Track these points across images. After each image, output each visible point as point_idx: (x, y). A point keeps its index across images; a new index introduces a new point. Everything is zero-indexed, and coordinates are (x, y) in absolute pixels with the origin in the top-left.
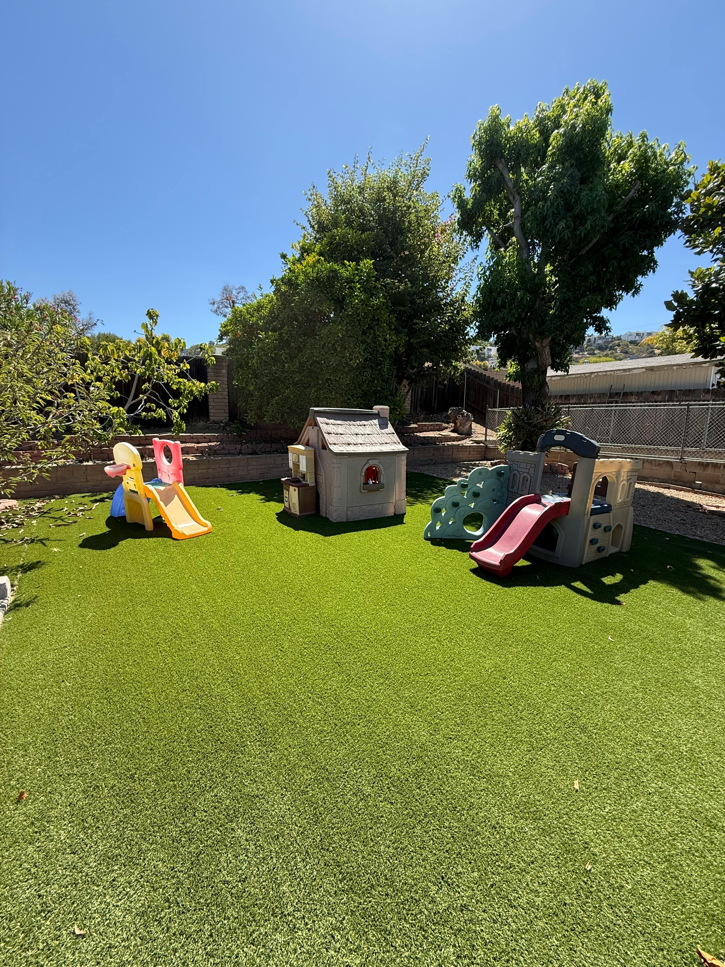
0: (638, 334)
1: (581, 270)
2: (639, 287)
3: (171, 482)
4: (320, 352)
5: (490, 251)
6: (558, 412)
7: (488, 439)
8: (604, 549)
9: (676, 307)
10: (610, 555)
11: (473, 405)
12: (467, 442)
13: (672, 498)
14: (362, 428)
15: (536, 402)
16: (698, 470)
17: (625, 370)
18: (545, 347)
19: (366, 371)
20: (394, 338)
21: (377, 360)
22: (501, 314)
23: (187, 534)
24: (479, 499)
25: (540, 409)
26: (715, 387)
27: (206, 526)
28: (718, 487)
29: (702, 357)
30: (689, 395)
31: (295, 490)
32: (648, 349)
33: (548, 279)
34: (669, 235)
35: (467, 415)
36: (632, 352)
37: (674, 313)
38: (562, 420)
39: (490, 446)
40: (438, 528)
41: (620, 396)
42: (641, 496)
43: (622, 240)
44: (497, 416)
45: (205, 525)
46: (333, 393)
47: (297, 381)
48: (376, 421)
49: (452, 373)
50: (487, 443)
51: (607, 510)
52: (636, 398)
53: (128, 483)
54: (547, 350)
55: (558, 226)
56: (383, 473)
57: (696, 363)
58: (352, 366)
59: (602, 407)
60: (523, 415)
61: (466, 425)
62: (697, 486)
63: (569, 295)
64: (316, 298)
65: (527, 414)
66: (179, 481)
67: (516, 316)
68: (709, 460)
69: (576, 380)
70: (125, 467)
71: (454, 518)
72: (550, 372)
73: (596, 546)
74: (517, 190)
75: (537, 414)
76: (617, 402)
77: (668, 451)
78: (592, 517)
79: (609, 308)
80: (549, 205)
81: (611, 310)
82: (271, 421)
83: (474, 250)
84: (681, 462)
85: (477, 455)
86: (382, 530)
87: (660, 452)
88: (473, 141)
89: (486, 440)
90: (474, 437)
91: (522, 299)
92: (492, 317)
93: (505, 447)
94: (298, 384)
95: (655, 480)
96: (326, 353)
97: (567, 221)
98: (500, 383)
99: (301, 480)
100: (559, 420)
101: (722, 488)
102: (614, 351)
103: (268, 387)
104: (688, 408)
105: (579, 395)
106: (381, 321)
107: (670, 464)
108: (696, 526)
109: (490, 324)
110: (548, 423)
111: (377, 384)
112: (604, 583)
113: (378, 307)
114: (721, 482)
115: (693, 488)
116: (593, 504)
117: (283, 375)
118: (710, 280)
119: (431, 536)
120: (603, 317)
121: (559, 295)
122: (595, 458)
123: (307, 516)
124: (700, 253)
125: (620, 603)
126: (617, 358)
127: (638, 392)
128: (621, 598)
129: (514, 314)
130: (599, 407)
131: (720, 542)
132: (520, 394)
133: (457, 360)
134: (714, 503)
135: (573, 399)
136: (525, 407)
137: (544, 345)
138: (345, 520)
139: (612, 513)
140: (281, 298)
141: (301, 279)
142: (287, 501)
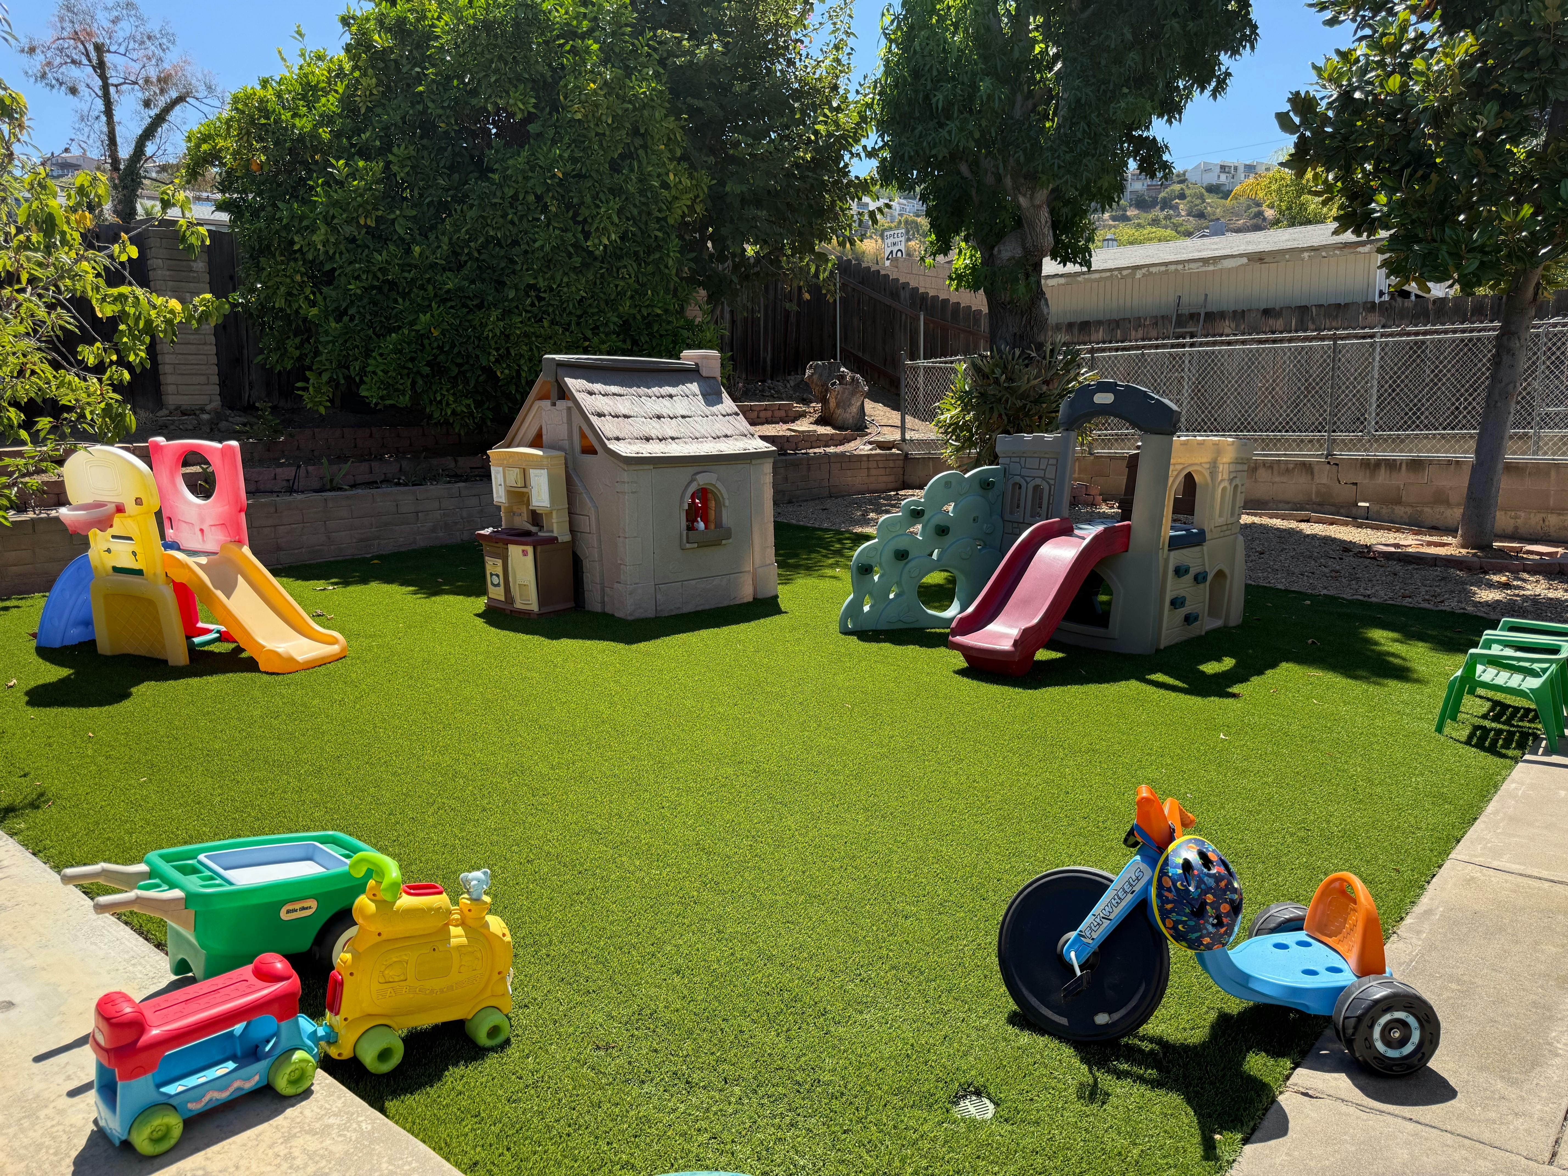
0: (1223, 168)
1: (1108, 37)
2: (1225, 79)
3: (211, 546)
4: (504, 216)
6: (1073, 363)
7: (908, 437)
8: (1196, 619)
9: (1299, 126)
10: (1207, 633)
11: (860, 355)
12: (860, 447)
13: (1314, 537)
14: (666, 402)
15: (1021, 337)
16: (1362, 478)
17: (1205, 261)
18: (1040, 207)
19: (625, 266)
21: (649, 236)
22: (944, 133)
23: (300, 658)
24: (949, 539)
25: (1034, 354)
26: (1386, 298)
27: (334, 641)
28: (1400, 511)
29: (1353, 232)
30: (1337, 316)
31: (525, 553)
32: (1249, 207)
33: (1037, 50)
35: (853, 378)
36: (1214, 213)
37: (1294, 138)
38: (1081, 379)
39: (914, 452)
40: (866, 608)
41: (1198, 321)
42: (1256, 535)
44: (921, 380)
45: (332, 639)
46: (546, 323)
47: (448, 291)
48: (694, 387)
49: (813, 270)
50: (906, 447)
51: (1196, 539)
52: (1233, 324)
53: (109, 551)
54: (1044, 215)
56: (727, 503)
57: (1346, 245)
58: (592, 252)
59: (1164, 346)
60: (998, 371)
61: (850, 405)
62: (1363, 513)
63: (1087, 94)
64: (487, 76)
65: (1005, 367)
66: (240, 542)
67: (977, 135)
68: (1381, 455)
69: (1102, 284)
70: (112, 508)
71: (899, 584)
72: (1050, 266)
73: (1182, 612)
75: (1027, 366)
76: (1193, 335)
77: (1302, 441)
78: (1172, 553)
79: (1166, 117)
81: (1169, 121)
82: (382, 398)
84: (1329, 463)
85: (885, 478)
86: (743, 626)
87: (1290, 444)
89: (903, 440)
90: (873, 433)
91: (989, 98)
92: (920, 136)
93: (958, 449)
94: (450, 300)
95: (1280, 505)
96: (521, 219)
98: (924, 297)
99: (534, 529)
100: (1075, 379)
101: (1406, 513)
102: (1171, 212)
103: (364, 308)
104: (1335, 344)
105: (1110, 322)
106: (652, 137)
107: (1306, 467)
108: (1358, 580)
109: (917, 152)
110: (1051, 387)
111: (652, 300)
112: (1203, 672)
113: (647, 104)
114: (1404, 499)
115: (1355, 518)
116: (1172, 528)
117: (406, 275)
118: (1350, 85)
119: (854, 625)
120: (1154, 138)
121: (1064, 90)
122: (1173, 434)
123: (557, 613)
124: (1333, 22)
125: (1234, 696)
126: (1181, 229)
127: (1235, 312)
128: (1235, 689)
129: (971, 133)
130: (1157, 347)
131: (1399, 601)
132: (984, 325)
133: (824, 237)
134: (1392, 541)
135: (1098, 332)
136: (999, 351)
137: (1037, 202)
138: (651, 614)
139: (1206, 547)
140: (373, 67)
141: (443, 23)
142: (498, 585)
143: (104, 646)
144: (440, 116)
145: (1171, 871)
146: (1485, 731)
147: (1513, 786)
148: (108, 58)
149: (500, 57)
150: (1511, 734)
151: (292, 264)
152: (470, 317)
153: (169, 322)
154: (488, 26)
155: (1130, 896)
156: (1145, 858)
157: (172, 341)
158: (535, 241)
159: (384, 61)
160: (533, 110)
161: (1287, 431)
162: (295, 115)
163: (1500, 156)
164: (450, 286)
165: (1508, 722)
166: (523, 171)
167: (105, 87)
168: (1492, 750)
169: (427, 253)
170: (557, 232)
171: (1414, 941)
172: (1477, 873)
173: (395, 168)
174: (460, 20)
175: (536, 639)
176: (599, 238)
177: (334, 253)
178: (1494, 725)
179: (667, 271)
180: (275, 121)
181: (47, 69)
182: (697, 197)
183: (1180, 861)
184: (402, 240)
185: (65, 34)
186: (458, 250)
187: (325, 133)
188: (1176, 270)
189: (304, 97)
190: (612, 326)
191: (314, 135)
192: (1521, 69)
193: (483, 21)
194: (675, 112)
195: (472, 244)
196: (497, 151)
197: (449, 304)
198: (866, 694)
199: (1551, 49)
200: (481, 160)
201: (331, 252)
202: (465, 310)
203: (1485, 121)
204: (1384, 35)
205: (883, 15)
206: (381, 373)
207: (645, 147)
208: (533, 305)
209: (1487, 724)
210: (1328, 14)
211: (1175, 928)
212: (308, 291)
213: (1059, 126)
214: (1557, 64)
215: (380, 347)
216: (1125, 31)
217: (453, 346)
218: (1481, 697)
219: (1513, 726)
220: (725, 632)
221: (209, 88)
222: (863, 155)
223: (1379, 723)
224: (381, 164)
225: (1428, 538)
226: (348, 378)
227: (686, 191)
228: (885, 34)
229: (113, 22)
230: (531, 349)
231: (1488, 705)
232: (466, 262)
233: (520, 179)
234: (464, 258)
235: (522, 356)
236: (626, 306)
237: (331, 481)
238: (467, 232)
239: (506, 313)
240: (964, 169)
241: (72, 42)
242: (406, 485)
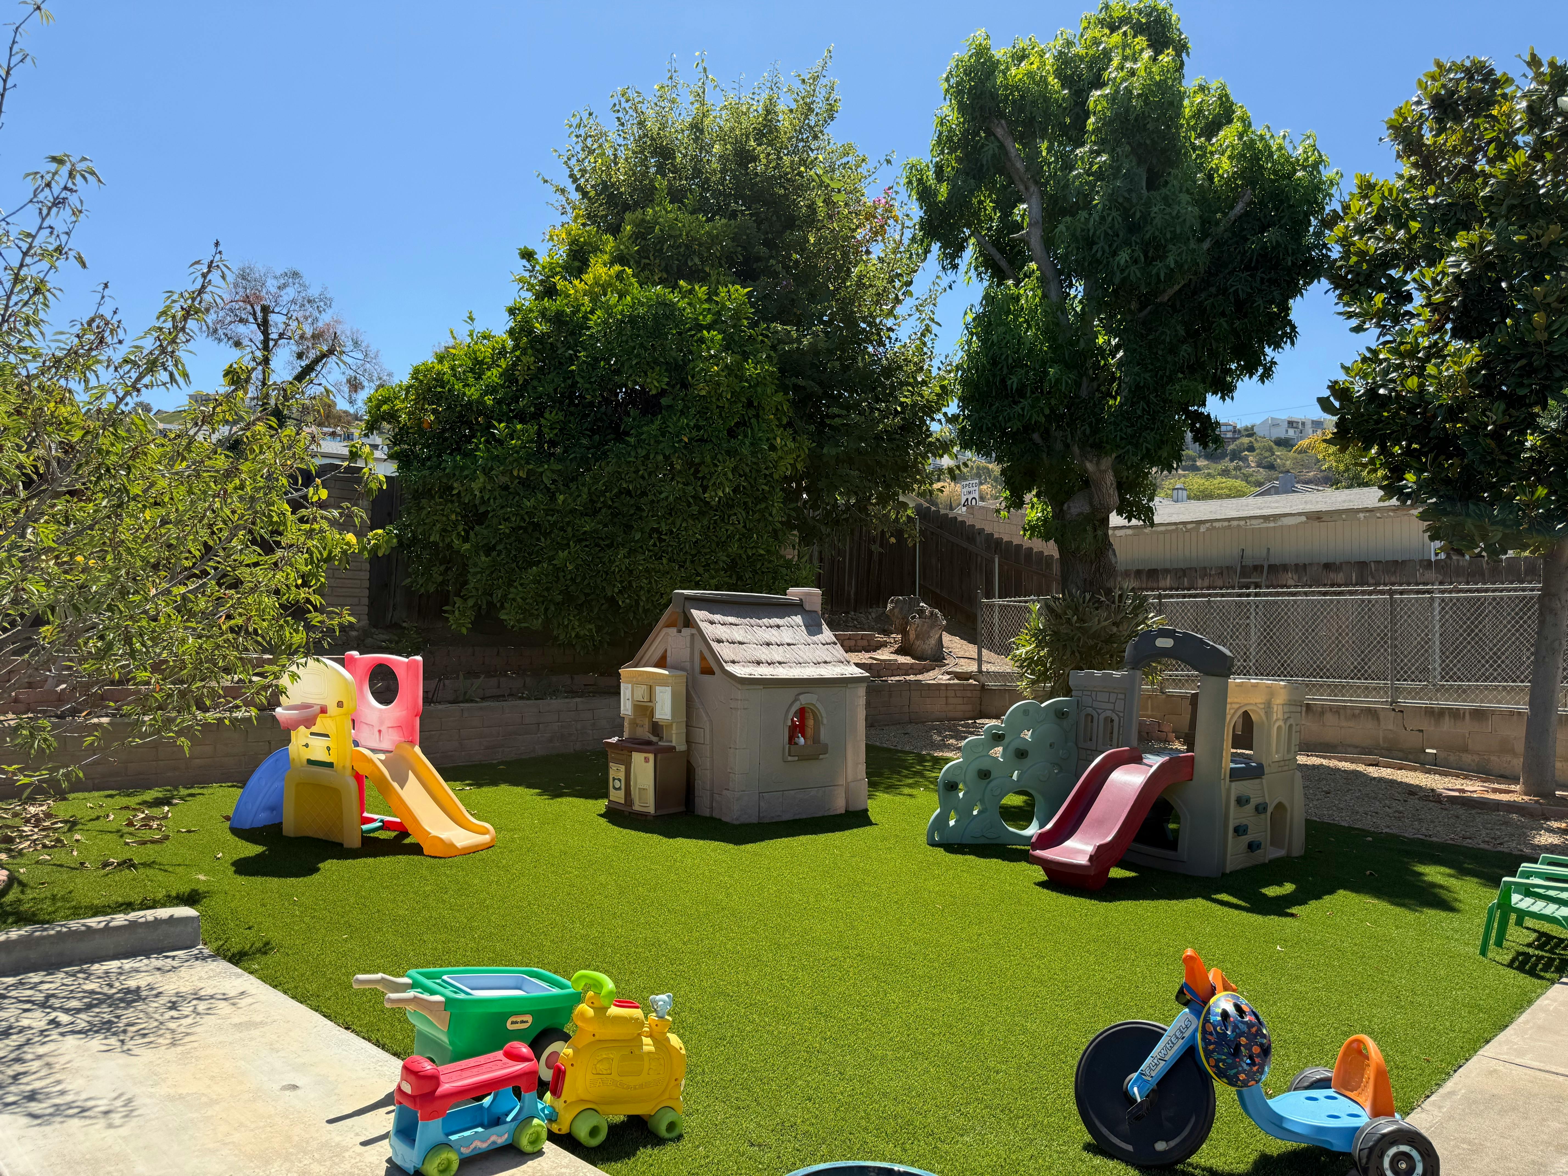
0: (1291, 424)
1: (1163, 333)
2: (1271, 367)
3: (389, 745)
4: (636, 472)
5: (976, 269)
6: (1141, 607)
7: (984, 669)
8: (1259, 846)
9: (1339, 410)
10: (1270, 861)
11: (938, 591)
12: (937, 677)
13: (1381, 780)
14: (774, 631)
15: (1092, 581)
16: (1427, 725)
17: (1266, 518)
18: (1105, 471)
19: (735, 514)
20: (791, 445)
21: (758, 489)
22: (1018, 409)
23: (459, 844)
24: (1028, 762)
25: (1103, 599)
26: (1442, 556)
27: (485, 832)
28: (1467, 758)
30: (1395, 572)
31: (647, 760)
33: (1101, 340)
34: (1311, 282)
35: (932, 613)
36: (1284, 465)
37: (1336, 419)
38: (1149, 623)
39: (991, 684)
40: (952, 823)
41: (1262, 572)
42: (1323, 776)
43: (1232, 286)
44: (996, 617)
45: (484, 830)
46: (665, 561)
47: (585, 532)
48: (798, 619)
49: (894, 516)
50: (983, 679)
51: (1254, 772)
52: (1296, 577)
53: (307, 746)
54: (1110, 478)
55: (1117, 258)
56: (825, 721)
58: (708, 503)
59: (1229, 595)
60: (1070, 612)
61: (929, 637)
62: (1431, 759)
63: (1145, 379)
64: (630, 359)
65: (1077, 609)
66: (413, 741)
67: (1047, 411)
68: (1444, 703)
69: (1167, 536)
70: (317, 709)
71: (982, 801)
72: (1115, 520)
73: (1245, 839)
74: (1032, 177)
75: (1097, 609)
76: (1257, 586)
77: (1368, 689)
78: (1233, 784)
80: (1097, 219)
81: (1223, 399)
82: (519, 621)
83: (949, 272)
84: (1394, 710)
85: (963, 707)
86: (838, 834)
87: (1355, 690)
88: (946, 85)
89: (980, 671)
90: (951, 664)
91: (1058, 381)
92: (997, 412)
93: (1033, 682)
94: (586, 540)
95: (1349, 749)
96: (650, 474)
97: (1133, 251)
98: (999, 542)
99: (654, 739)
100: (1143, 622)
101: (1473, 761)
102: (1241, 463)
103: (511, 544)
104: (1391, 598)
105: (1176, 571)
106: (764, 409)
107: (1372, 713)
108: (1420, 820)
109: (994, 425)
110: (1121, 628)
111: (757, 543)
112: (1265, 895)
113: (759, 382)
114: (1470, 747)
115: (1423, 764)
116: (1232, 761)
117: (549, 518)
118: (1375, 382)
119: (940, 838)
120: (1209, 415)
121: (1126, 376)
122: (1228, 677)
123: (670, 816)
124: (1358, 329)
125: (1292, 915)
126: (1253, 479)
127: (1296, 565)
128: (1294, 910)
129: (1042, 409)
130: (1223, 595)
131: (1459, 842)
132: (1056, 568)
133: (907, 488)
134: (1459, 787)
135: (1165, 579)
136: (1070, 594)
137: (1103, 467)
138: (755, 820)
139: (1265, 780)
140: (532, 347)
141: (596, 317)
142: (619, 789)
143: (289, 829)
144: (587, 390)
145: (1212, 1019)
146: (1527, 956)
147: (1547, 1002)
148: (272, 318)
149: (642, 345)
150: (1552, 960)
151: (449, 505)
152: (601, 555)
153: (344, 552)
154: (633, 320)
155: (1181, 1041)
156: (1192, 1011)
157: (346, 569)
158: (660, 493)
159: (541, 343)
160: (665, 387)
161: (1366, 679)
162: (466, 385)
163: (1510, 445)
164: (587, 528)
165: (1551, 951)
166: (655, 436)
167: (266, 342)
168: (1532, 973)
169: (569, 501)
170: (680, 486)
171: (1435, 1113)
172: (1500, 1067)
173: (545, 430)
174: (610, 315)
175: (656, 838)
176: (715, 491)
177: (489, 499)
178: (1536, 952)
179: (770, 519)
180: (449, 390)
181: (219, 326)
182: (798, 456)
183: (1219, 1011)
184: (548, 489)
185: (238, 297)
186: (595, 498)
187: (489, 400)
188: (1239, 526)
189: (472, 370)
190: (721, 564)
191: (480, 402)
192: (1521, 376)
193: (630, 316)
194: (785, 389)
195: (608, 494)
196: (634, 420)
197: (584, 543)
198: (955, 898)
199: (1544, 361)
200: (618, 426)
201: (486, 498)
202: (598, 549)
203: (1494, 417)
204: (1402, 343)
205: (966, 314)
206: (519, 600)
207: (757, 416)
208: (655, 545)
209: (1531, 951)
210: (1354, 322)
211: (1216, 1066)
212: (460, 528)
213: (1121, 405)
214: (1551, 373)
215: (521, 578)
216: (1178, 328)
217: (584, 578)
218: (1528, 928)
219: (1555, 954)
220: (822, 838)
221: (356, 344)
222: (943, 420)
223: (1427, 945)
224: (536, 427)
225: (1496, 786)
226: (490, 604)
227: (791, 451)
228: (967, 328)
229: (279, 288)
230: (650, 583)
231: (1535, 935)
232: (600, 508)
233: (652, 442)
234: (599, 505)
235: (641, 588)
236: (734, 548)
237: (465, 693)
238: (604, 484)
239: (632, 552)
240: (1036, 436)
241: (241, 304)
242: (529, 699)
